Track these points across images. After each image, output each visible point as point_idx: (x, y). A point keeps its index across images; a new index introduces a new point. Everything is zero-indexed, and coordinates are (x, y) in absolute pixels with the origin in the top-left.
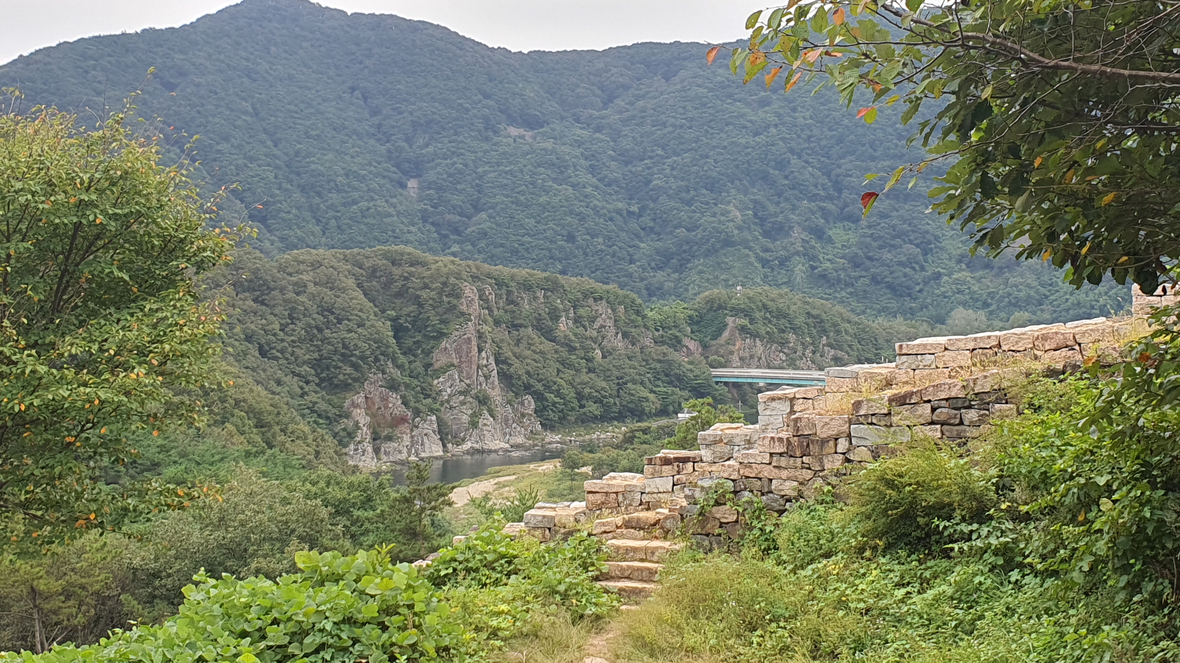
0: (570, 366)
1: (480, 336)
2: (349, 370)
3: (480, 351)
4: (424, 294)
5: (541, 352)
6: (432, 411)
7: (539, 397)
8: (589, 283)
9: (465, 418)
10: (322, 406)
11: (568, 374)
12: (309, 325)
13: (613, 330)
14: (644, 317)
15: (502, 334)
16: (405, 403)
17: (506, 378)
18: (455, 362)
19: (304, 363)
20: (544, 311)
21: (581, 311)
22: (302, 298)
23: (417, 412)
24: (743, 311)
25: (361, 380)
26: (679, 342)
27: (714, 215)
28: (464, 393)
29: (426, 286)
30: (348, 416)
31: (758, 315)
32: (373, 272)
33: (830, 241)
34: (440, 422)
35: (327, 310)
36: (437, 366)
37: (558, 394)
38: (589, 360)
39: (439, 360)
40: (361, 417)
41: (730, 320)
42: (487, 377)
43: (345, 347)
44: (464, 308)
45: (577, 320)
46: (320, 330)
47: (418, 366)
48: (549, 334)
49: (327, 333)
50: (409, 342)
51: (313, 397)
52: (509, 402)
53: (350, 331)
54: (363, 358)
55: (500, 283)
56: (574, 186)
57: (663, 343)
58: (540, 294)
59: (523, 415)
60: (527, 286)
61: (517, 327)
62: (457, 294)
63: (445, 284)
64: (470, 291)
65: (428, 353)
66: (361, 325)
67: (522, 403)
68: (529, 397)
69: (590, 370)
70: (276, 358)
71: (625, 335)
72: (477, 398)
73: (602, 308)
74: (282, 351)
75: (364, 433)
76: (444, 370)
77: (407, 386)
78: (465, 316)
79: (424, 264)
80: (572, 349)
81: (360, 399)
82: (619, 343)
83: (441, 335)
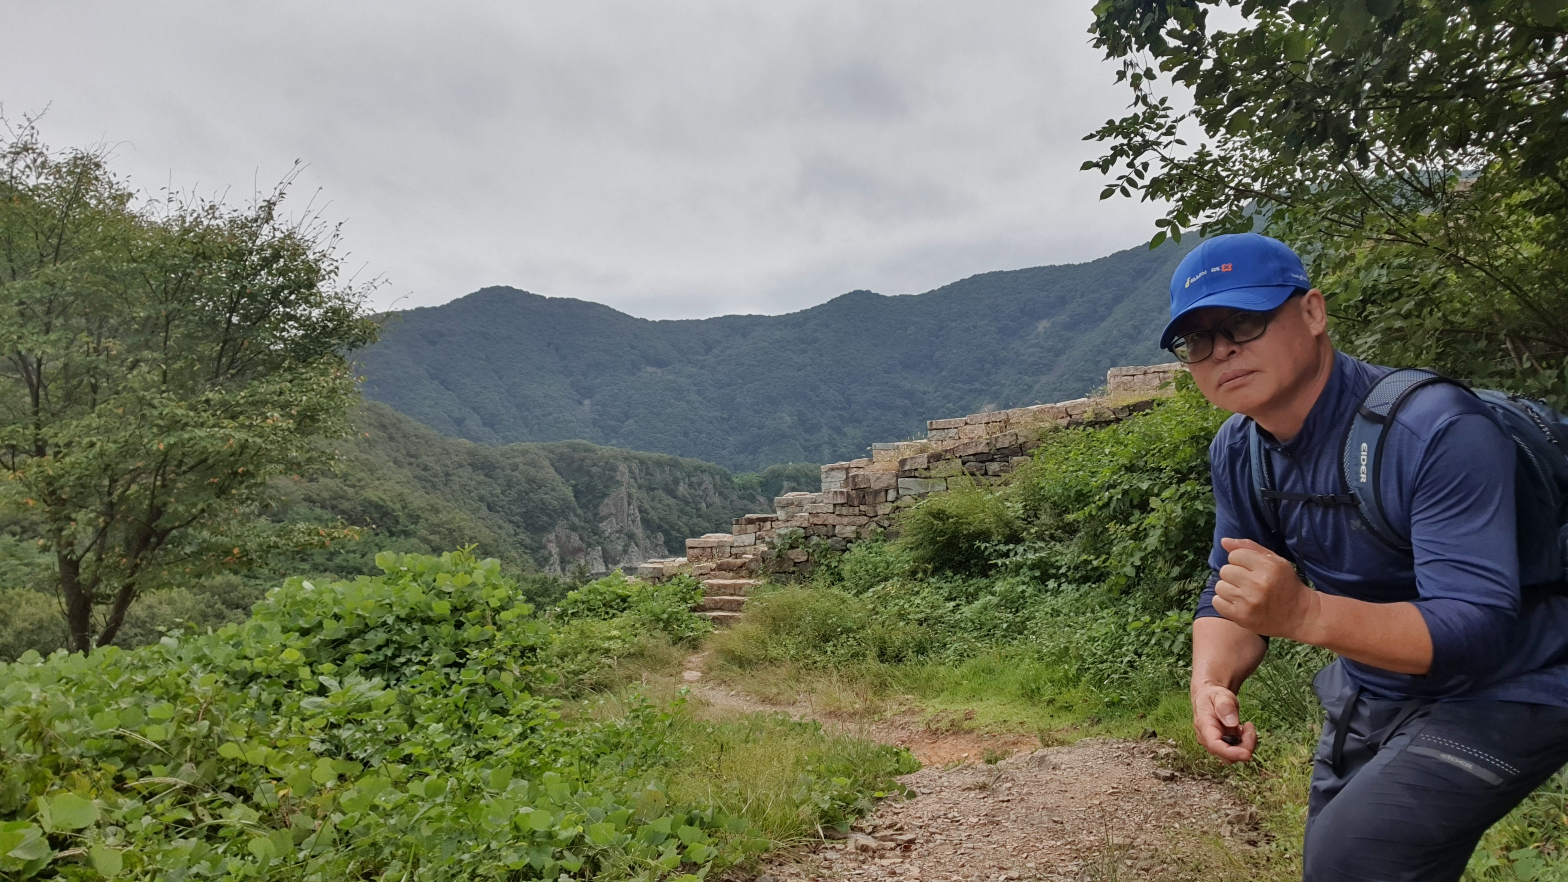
0: (686, 514)
1: (629, 496)
2: (545, 518)
3: (629, 504)
4: (594, 470)
5: (668, 505)
6: (599, 543)
7: (666, 533)
8: (698, 461)
9: (620, 548)
10: (528, 541)
11: (685, 519)
12: (520, 491)
13: (712, 491)
14: (732, 482)
15: (643, 494)
16: (581, 539)
17: (646, 522)
18: (614, 512)
19: (517, 514)
20: (669, 479)
21: (693, 479)
22: (516, 473)
23: (589, 545)
24: (793, 477)
25: (553, 525)
26: (754, 497)
27: (774, 419)
28: (620, 531)
29: (595, 465)
30: (544, 547)
31: (803, 480)
32: (561, 457)
33: (845, 434)
34: (604, 551)
35: (531, 481)
36: (602, 514)
37: (679, 531)
38: (698, 510)
39: (603, 511)
40: (554, 549)
41: (785, 484)
42: (633, 521)
43: (543, 503)
44: (619, 478)
45: (691, 485)
46: (527, 494)
47: (590, 515)
48: (672, 493)
49: (531, 495)
50: (584, 500)
51: (523, 536)
52: (648, 537)
53: (546, 494)
54: (554, 510)
55: (642, 462)
56: (688, 402)
57: (744, 498)
58: (667, 469)
59: (657, 545)
60: (659, 464)
61: (652, 489)
62: (614, 469)
63: (607, 463)
64: (623, 467)
65: (596, 506)
66: (553, 490)
67: (656, 538)
68: (660, 534)
69: (699, 516)
70: (498, 512)
71: (721, 494)
72: (627, 534)
73: (706, 477)
74: (502, 507)
75: (556, 558)
76: (606, 518)
77: (583, 528)
78: (619, 483)
79: (594, 451)
80: (687, 503)
81: (552, 537)
82: (717, 499)
83: (605, 495)
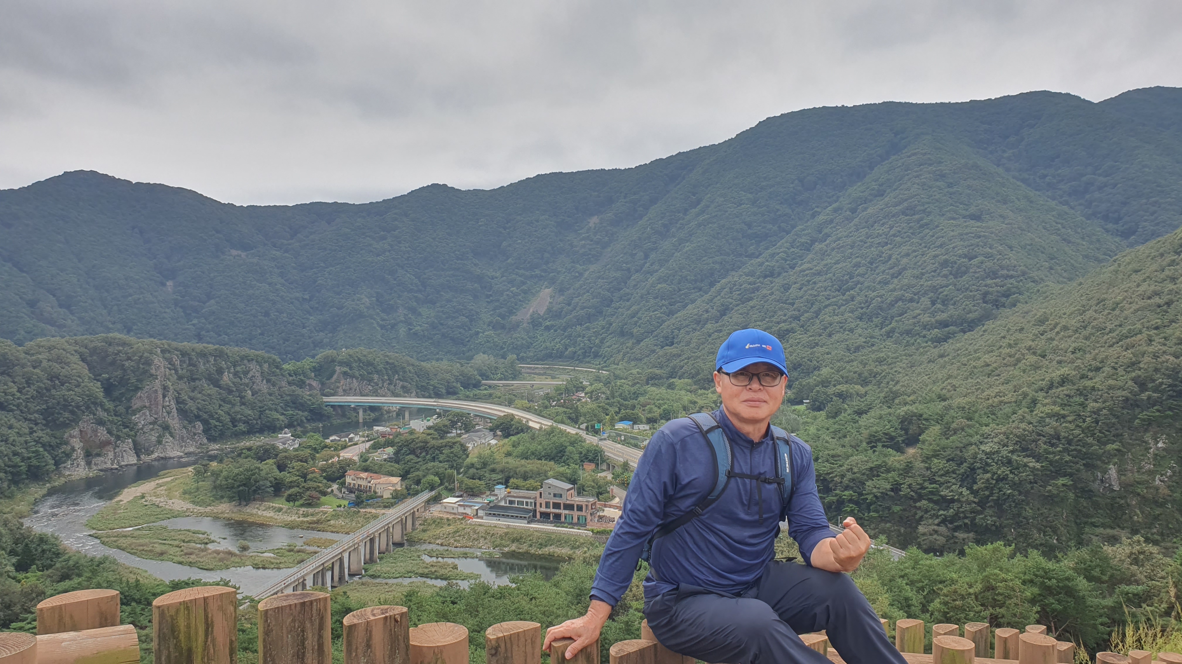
0: (230, 402)
1: (165, 388)
2: (67, 415)
3: (164, 396)
4: (127, 364)
5: (209, 395)
6: (129, 436)
7: (205, 422)
8: (246, 350)
9: (154, 439)
10: (46, 439)
11: (226, 408)
12: (39, 387)
13: (260, 378)
14: (281, 369)
15: (183, 385)
16: (110, 432)
17: (183, 413)
18: (147, 404)
19: (37, 412)
20: (213, 369)
21: (238, 369)
22: (37, 371)
23: (118, 438)
24: (345, 363)
25: (76, 421)
26: (304, 383)
27: (353, 300)
28: (154, 423)
29: (129, 359)
30: (67, 443)
31: (354, 365)
32: (94, 351)
33: (420, 314)
34: (135, 443)
35: (53, 377)
36: (135, 407)
37: (218, 420)
38: (242, 397)
39: (136, 404)
40: (77, 443)
41: (337, 368)
42: (169, 413)
43: (65, 400)
44: (153, 371)
45: (236, 374)
46: (48, 390)
47: (121, 409)
48: (216, 384)
49: (53, 392)
50: (116, 394)
51: (40, 434)
52: (184, 427)
53: (70, 390)
54: (78, 407)
55: (184, 354)
56: (270, 284)
57: (294, 384)
58: (212, 359)
59: (195, 434)
60: (203, 355)
61: (194, 380)
62: (148, 363)
63: (141, 357)
64: (158, 361)
65: (129, 400)
66: (78, 386)
67: (194, 427)
68: (199, 423)
69: (243, 404)
70: (12, 411)
71: (268, 381)
72: (161, 426)
73: (253, 366)
74: (18, 406)
75: (79, 453)
76: (139, 410)
77: (112, 422)
78: (154, 377)
79: (130, 345)
80: (230, 392)
81: (76, 432)
82: (264, 387)
83: (137, 389)
